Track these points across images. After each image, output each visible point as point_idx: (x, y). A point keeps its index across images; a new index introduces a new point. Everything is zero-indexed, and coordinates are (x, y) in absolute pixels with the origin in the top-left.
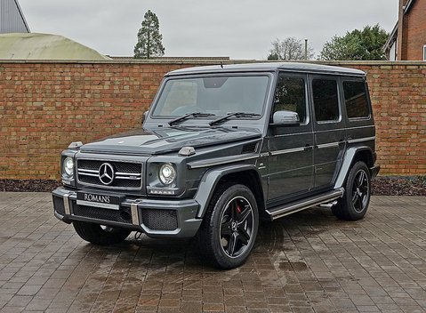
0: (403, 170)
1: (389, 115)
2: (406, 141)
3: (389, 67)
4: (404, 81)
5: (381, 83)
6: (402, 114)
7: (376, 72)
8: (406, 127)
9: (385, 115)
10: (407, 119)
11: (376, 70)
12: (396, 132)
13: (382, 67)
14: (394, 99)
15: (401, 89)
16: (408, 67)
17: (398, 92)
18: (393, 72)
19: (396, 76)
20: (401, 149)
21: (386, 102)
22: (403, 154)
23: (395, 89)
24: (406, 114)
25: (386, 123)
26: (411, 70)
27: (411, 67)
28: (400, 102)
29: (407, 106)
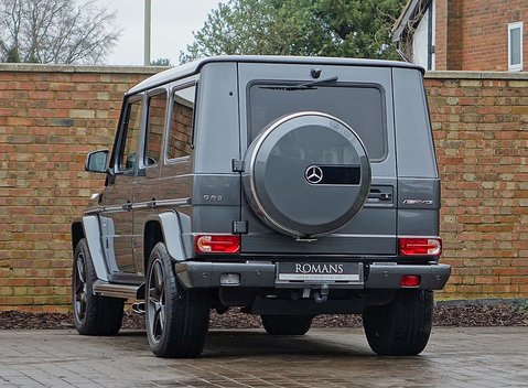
0: (508, 289)
1: (478, 178)
2: (510, 229)
3: (477, 84)
4: (505, 110)
5: (462, 116)
6: (503, 176)
7: (452, 92)
8: (511, 202)
9: (471, 177)
10: (511, 186)
11: (451, 89)
12: (492, 212)
13: (464, 84)
14: (488, 146)
15: (500, 126)
16: (512, 84)
17: (493, 132)
18: (485, 93)
19: (490, 101)
20: (503, 246)
21: (472, 153)
22: (506, 255)
23: (488, 127)
24: (511, 177)
25: (473, 194)
26: (517, 90)
27: (517, 84)
28: (499, 152)
29: (511, 160)
